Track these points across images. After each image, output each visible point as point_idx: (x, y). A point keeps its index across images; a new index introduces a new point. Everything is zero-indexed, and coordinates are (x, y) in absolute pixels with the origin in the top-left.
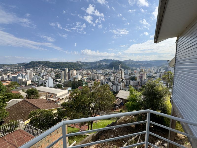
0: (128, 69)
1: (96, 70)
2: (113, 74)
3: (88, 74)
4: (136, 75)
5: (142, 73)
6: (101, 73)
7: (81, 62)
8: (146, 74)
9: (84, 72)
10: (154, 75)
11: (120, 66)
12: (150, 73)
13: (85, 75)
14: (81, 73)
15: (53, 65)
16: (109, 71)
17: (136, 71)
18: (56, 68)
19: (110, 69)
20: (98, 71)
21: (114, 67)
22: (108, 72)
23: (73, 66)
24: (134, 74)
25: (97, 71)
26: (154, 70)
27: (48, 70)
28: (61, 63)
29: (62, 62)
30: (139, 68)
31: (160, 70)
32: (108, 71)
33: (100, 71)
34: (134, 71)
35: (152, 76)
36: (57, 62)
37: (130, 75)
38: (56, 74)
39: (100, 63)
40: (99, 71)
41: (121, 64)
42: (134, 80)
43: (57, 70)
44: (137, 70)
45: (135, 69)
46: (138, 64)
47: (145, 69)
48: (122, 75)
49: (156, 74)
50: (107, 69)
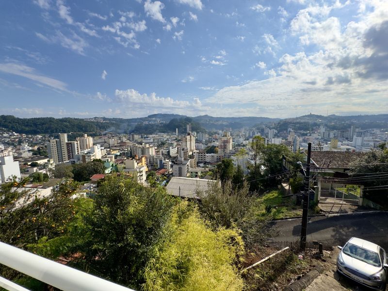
0: (202, 132)
1: (140, 136)
2: (175, 144)
3: (122, 144)
4: (217, 144)
5: (225, 139)
6: (152, 141)
7: (104, 119)
8: (231, 140)
9: (113, 141)
10: (244, 142)
11: (188, 127)
12: (239, 139)
13: (116, 146)
14: (105, 142)
15: (27, 126)
16: (168, 137)
17: (217, 135)
18: (35, 133)
19: (170, 134)
20: (145, 138)
21: (177, 129)
22: (165, 139)
23: (84, 129)
24: (214, 142)
25: (142, 138)
26: (244, 134)
27: (9, 138)
28: (51, 120)
29: (54, 119)
30: (222, 131)
31: (254, 134)
32: (165, 137)
33: (149, 138)
34: (214, 136)
35: (242, 143)
36: (39, 119)
37: (206, 143)
38: (36, 148)
39: (150, 121)
40: (147, 138)
41: (190, 124)
42: (213, 153)
43: (40, 136)
44: (219, 134)
45: (216, 133)
46: (220, 123)
47: (231, 132)
48: (191, 144)
49: (248, 139)
50: (164, 132)
